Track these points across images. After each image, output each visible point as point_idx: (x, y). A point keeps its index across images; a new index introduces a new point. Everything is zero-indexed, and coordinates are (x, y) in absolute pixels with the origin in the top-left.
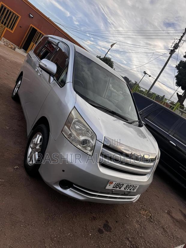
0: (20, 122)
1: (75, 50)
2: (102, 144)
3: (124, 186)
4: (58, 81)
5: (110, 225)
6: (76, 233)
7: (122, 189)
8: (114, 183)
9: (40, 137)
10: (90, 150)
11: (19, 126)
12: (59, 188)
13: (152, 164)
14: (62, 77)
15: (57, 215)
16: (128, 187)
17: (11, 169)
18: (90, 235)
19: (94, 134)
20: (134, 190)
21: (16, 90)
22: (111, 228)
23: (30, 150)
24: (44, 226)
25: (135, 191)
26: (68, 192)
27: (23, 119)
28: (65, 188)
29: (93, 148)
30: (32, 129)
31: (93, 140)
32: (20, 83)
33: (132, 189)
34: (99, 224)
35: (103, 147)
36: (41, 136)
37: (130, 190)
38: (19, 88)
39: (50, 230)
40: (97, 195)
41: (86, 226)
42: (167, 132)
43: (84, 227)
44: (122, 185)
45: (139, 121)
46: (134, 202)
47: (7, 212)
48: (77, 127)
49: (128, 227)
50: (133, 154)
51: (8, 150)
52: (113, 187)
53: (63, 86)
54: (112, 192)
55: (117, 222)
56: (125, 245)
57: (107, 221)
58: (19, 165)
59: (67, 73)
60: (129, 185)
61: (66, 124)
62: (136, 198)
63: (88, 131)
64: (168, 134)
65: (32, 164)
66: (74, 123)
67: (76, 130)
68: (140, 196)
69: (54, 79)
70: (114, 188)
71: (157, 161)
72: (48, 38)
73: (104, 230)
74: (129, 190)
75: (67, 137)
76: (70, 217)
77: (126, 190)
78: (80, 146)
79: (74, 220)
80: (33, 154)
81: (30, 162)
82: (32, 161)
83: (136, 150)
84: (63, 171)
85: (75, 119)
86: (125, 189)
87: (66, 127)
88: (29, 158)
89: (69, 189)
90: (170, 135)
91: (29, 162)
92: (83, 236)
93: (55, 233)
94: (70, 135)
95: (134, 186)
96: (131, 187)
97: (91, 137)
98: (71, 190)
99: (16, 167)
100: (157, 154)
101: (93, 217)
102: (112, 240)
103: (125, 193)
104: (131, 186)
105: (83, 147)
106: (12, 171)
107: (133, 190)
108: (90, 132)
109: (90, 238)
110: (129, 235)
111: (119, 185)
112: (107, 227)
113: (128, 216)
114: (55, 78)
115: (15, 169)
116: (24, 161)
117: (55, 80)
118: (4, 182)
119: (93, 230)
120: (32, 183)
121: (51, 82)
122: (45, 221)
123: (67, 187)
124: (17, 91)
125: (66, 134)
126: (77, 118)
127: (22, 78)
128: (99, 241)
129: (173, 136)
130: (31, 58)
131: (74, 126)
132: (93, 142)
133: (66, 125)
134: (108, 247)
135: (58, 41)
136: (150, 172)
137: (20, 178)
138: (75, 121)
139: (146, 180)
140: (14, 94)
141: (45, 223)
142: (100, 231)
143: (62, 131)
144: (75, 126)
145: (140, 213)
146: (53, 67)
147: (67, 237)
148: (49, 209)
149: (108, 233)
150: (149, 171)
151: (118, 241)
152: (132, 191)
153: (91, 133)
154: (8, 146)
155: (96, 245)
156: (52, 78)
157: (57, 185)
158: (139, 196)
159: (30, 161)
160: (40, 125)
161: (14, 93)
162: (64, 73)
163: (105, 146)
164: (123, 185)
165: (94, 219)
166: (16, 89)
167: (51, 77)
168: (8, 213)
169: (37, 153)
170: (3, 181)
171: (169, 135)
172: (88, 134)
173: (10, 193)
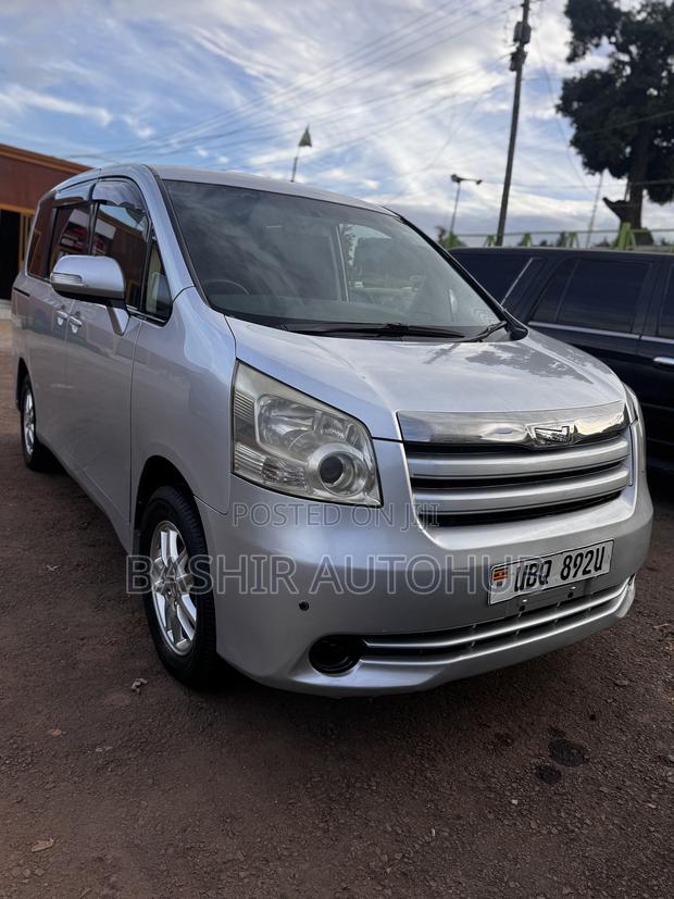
0: (89, 531)
1: (156, 176)
2: (402, 445)
3: (558, 566)
4: (145, 312)
5: (573, 737)
6: (459, 818)
7: (555, 580)
8: (513, 569)
9: (173, 535)
10: (368, 489)
11: (94, 546)
12: (318, 679)
13: (622, 445)
14: (154, 293)
15: (358, 785)
16: (572, 565)
17: (119, 699)
18: (515, 802)
19: (354, 421)
20: (600, 568)
21: (29, 431)
22: (581, 750)
23: (160, 602)
24: (325, 841)
25: (606, 568)
26: (360, 677)
27: (95, 516)
28: (342, 670)
29: (375, 478)
30: (135, 528)
31: (359, 447)
32: (31, 404)
33: (591, 567)
34: (531, 751)
35: (408, 456)
36: (173, 530)
37: (585, 572)
38: (34, 421)
39: (356, 847)
40: (469, 643)
41: (484, 777)
42: (630, 333)
43: (481, 785)
44: (546, 567)
45: (504, 323)
46: (622, 614)
47: (166, 850)
48: (284, 429)
49: (646, 719)
50: (533, 436)
51: (82, 639)
52: (516, 589)
53: (167, 319)
54: (522, 608)
55: (593, 718)
56: (664, 787)
57: (555, 732)
58: (144, 673)
59: (163, 271)
60: (574, 555)
61: (235, 439)
62: (623, 597)
63: (327, 426)
64: (637, 337)
65: (187, 645)
66: (265, 420)
67: (283, 441)
68: (636, 588)
69: (130, 314)
70: (520, 593)
71: (637, 429)
72: (52, 198)
73: (559, 767)
74: (580, 577)
75: (261, 481)
76: (412, 772)
77: (570, 580)
78: (322, 489)
79: (428, 775)
80: (175, 606)
81: (178, 644)
82: (186, 636)
83: (537, 415)
84: (304, 606)
85: (260, 398)
86: (564, 578)
87: (241, 448)
88: (170, 632)
89: (356, 667)
90: (644, 338)
91: (174, 644)
92: (491, 816)
93: (378, 851)
94: (270, 467)
95: (591, 552)
96: (586, 561)
97: (348, 440)
98: (364, 666)
99: (138, 684)
100: (625, 401)
101: (497, 736)
102: (605, 789)
103: (571, 595)
104: (581, 555)
105: (337, 490)
106: (127, 702)
107: (596, 569)
108: (336, 422)
109: (520, 813)
110: (660, 745)
111: (533, 571)
112: (562, 749)
113: (626, 683)
114: (132, 309)
115: (134, 691)
116: (157, 648)
117: (135, 315)
118: (114, 750)
119: (519, 780)
120: (217, 713)
121: (123, 328)
122: (321, 825)
123: (346, 663)
124: (34, 434)
125: (254, 471)
126: (265, 395)
127: (29, 383)
128: (558, 811)
129: (657, 336)
130: (28, 295)
131: (270, 430)
132: (364, 456)
133: (238, 440)
134: (603, 818)
135: (89, 186)
136: (628, 477)
137: (166, 713)
138: (262, 407)
139: (628, 514)
140: (30, 450)
141: (326, 831)
142: (546, 775)
143: (233, 467)
144: (273, 427)
145: (666, 654)
146: (105, 273)
147: (432, 844)
148: (322, 776)
149: (580, 770)
150: (622, 474)
151: (628, 783)
152: (594, 574)
153: (339, 425)
154: (78, 626)
155: (554, 831)
156: (120, 313)
157: (305, 671)
158: (632, 587)
159: (177, 639)
160: (153, 497)
161: (28, 447)
162: (154, 275)
163: (414, 449)
164: (549, 563)
165: (504, 741)
166: (26, 430)
167: (116, 310)
168: (171, 850)
169: (186, 598)
170: (108, 748)
171: (640, 340)
172: (335, 435)
173: (150, 781)
